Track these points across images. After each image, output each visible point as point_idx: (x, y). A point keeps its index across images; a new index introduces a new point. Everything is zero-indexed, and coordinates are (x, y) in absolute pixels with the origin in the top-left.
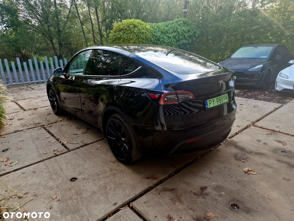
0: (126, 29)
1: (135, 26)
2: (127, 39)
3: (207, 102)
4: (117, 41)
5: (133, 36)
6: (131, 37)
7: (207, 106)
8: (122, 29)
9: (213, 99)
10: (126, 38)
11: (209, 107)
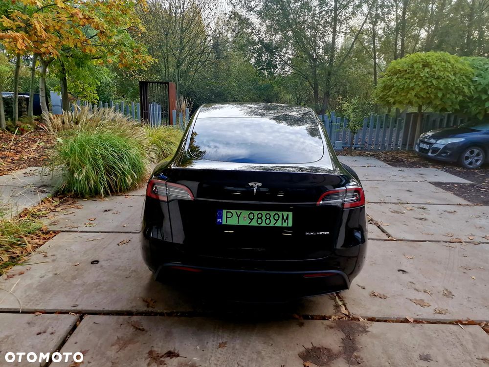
0: (406, 71)
1: (426, 65)
2: (403, 89)
3: (221, 214)
4: (386, 91)
5: (417, 83)
6: (412, 85)
7: (218, 220)
8: (400, 71)
9: (239, 212)
10: (401, 87)
11: (224, 223)
